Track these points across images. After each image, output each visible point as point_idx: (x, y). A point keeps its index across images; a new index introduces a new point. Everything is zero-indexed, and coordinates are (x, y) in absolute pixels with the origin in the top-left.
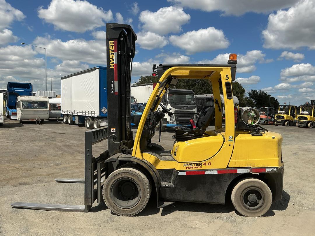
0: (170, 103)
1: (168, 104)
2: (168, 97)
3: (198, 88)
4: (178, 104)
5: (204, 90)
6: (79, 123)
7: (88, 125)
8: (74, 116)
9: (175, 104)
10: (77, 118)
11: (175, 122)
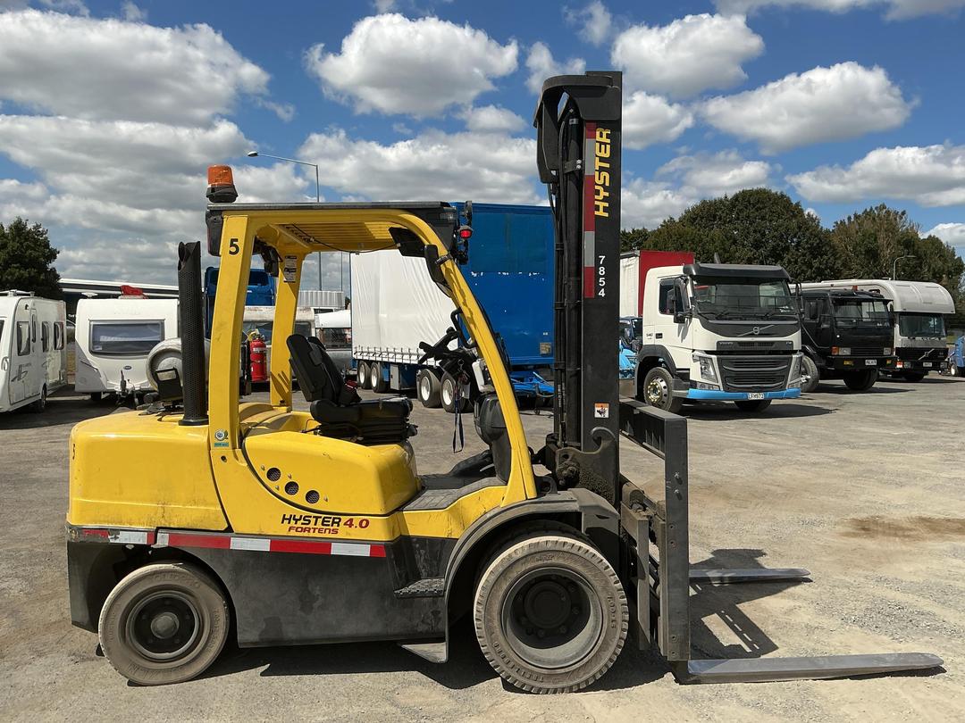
0: (700, 315)
1: (691, 318)
2: (690, 294)
3: (796, 262)
4: (730, 319)
5: (818, 268)
6: (400, 387)
7: (426, 395)
8: (386, 365)
9: (717, 319)
10: (395, 371)
11: (720, 384)
